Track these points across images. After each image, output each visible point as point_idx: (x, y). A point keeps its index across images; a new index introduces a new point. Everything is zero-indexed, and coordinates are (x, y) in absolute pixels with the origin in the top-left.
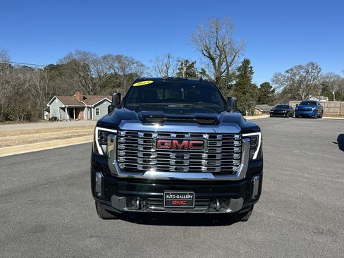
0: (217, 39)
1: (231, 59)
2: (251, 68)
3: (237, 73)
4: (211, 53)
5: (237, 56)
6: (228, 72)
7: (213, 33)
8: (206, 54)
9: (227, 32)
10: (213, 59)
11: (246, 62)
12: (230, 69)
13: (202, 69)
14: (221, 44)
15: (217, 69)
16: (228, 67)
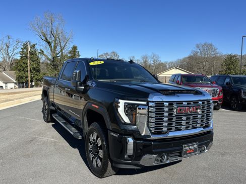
0: (52, 28)
1: (64, 45)
2: (78, 52)
3: (69, 55)
4: (48, 39)
5: (68, 43)
6: (62, 54)
7: (49, 23)
8: (44, 38)
9: (59, 24)
10: (49, 43)
11: (75, 48)
12: (64, 51)
13: (41, 50)
14: (55, 32)
15: (53, 51)
16: (62, 50)
